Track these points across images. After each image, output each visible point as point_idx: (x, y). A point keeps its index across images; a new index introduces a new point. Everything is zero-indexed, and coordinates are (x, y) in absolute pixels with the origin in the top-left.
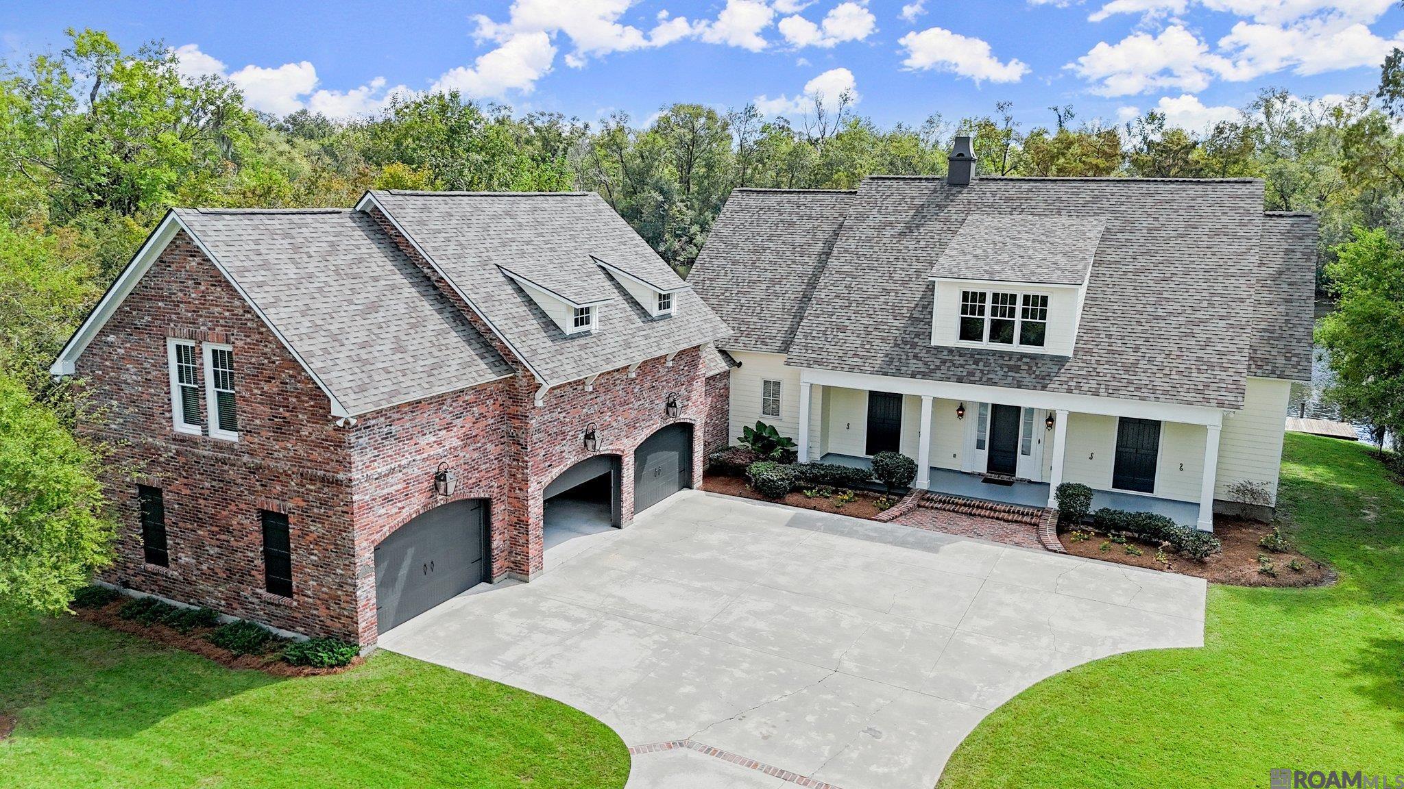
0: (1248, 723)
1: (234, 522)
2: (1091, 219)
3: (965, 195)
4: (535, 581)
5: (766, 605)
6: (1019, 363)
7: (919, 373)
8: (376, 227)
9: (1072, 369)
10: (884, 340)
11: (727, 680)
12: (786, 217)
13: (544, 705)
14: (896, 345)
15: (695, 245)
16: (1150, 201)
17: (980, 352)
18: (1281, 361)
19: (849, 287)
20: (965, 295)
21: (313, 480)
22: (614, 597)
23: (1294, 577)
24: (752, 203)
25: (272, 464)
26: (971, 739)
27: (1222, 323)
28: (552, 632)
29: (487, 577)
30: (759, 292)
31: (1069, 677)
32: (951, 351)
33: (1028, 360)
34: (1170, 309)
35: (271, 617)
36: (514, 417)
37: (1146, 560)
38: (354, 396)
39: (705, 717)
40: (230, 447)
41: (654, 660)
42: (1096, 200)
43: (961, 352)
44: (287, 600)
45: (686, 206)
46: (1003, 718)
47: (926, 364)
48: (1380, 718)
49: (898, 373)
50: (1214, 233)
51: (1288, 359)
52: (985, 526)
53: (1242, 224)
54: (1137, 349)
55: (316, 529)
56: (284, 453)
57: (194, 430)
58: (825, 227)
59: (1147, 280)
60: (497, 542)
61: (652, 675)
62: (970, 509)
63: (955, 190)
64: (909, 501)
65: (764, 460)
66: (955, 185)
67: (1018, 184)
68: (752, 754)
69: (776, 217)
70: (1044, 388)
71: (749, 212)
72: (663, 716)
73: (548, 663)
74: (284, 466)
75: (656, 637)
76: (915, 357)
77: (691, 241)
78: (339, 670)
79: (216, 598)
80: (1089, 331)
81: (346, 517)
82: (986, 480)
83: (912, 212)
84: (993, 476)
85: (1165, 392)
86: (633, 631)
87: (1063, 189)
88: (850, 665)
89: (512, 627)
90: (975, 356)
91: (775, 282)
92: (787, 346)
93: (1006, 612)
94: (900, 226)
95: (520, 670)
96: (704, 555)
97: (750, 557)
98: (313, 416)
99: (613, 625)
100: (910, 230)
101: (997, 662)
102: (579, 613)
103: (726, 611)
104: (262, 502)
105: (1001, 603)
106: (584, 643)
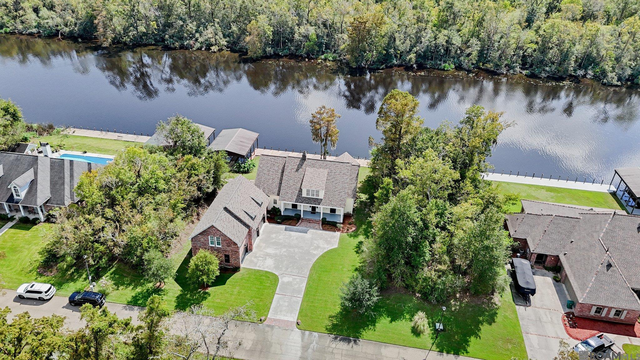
1: (220, 256)
2: (326, 170)
3: (305, 162)
4: (253, 250)
5: (285, 250)
7: (301, 202)
9: (323, 201)
10: (295, 195)
11: (284, 264)
13: (267, 272)
14: (297, 196)
16: (335, 166)
19: (287, 183)
20: (307, 189)
21: (233, 251)
22: (265, 252)
24: (265, 158)
26: (312, 267)
27: (344, 193)
28: (260, 260)
29: (247, 252)
30: (270, 181)
31: (322, 256)
32: (305, 198)
33: (317, 200)
34: (337, 190)
35: (226, 265)
37: (333, 230)
39: (284, 270)
40: (220, 248)
41: (275, 262)
42: (327, 165)
43: (307, 198)
44: (229, 263)
46: (315, 263)
47: (302, 200)
49: (297, 202)
50: (344, 174)
52: (312, 225)
55: (234, 256)
57: (214, 246)
58: (281, 166)
59: (334, 183)
61: (276, 265)
62: (309, 221)
63: (303, 161)
64: (300, 221)
65: (276, 216)
67: (314, 160)
68: (290, 274)
69: (271, 163)
70: (320, 205)
72: (279, 270)
73: (263, 265)
74: (228, 250)
75: (274, 258)
76: (300, 199)
78: (240, 271)
80: (326, 194)
82: (312, 213)
83: (296, 166)
85: (335, 205)
86: (270, 258)
87: (321, 162)
88: (298, 258)
89: (255, 260)
90: (309, 199)
91: (273, 179)
92: (278, 195)
93: (315, 245)
94: (295, 170)
95: (260, 267)
96: (274, 240)
97: (280, 240)
98: (234, 245)
99: (267, 257)
100: (297, 170)
101: (314, 254)
102: (262, 256)
103: (281, 252)
104: (225, 253)
105: (314, 243)
106: (266, 261)
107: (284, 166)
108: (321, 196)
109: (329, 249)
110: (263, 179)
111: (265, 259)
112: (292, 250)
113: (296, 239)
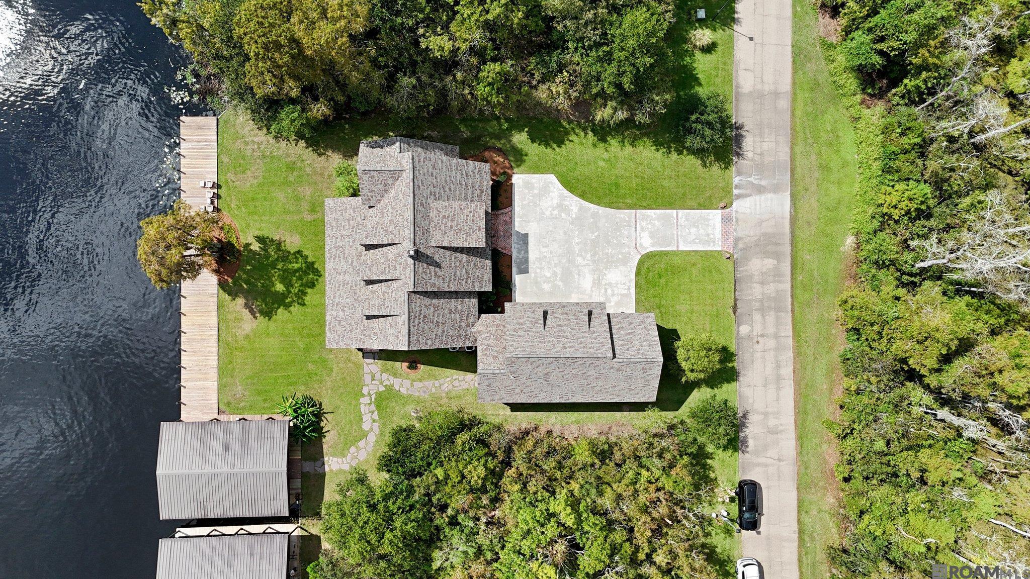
5: (579, 259)
10: (480, 262)
11: (613, 252)
12: (421, 321)
16: (422, 187)
19: (463, 280)
24: (414, 338)
28: (613, 291)
30: (455, 316)
39: (627, 249)
41: (614, 267)
42: (422, 204)
50: (434, 168)
52: (501, 228)
58: (425, 302)
61: (619, 264)
63: (420, 254)
67: (416, 232)
72: (630, 256)
73: (624, 284)
75: (605, 271)
83: (430, 267)
88: (596, 234)
93: (556, 212)
94: (437, 269)
97: (554, 273)
99: (604, 282)
100: (438, 265)
102: (603, 291)
103: (586, 265)
105: (552, 214)
106: (613, 282)
109: (561, 187)
110: (453, 333)
111: (610, 284)
112: (577, 249)
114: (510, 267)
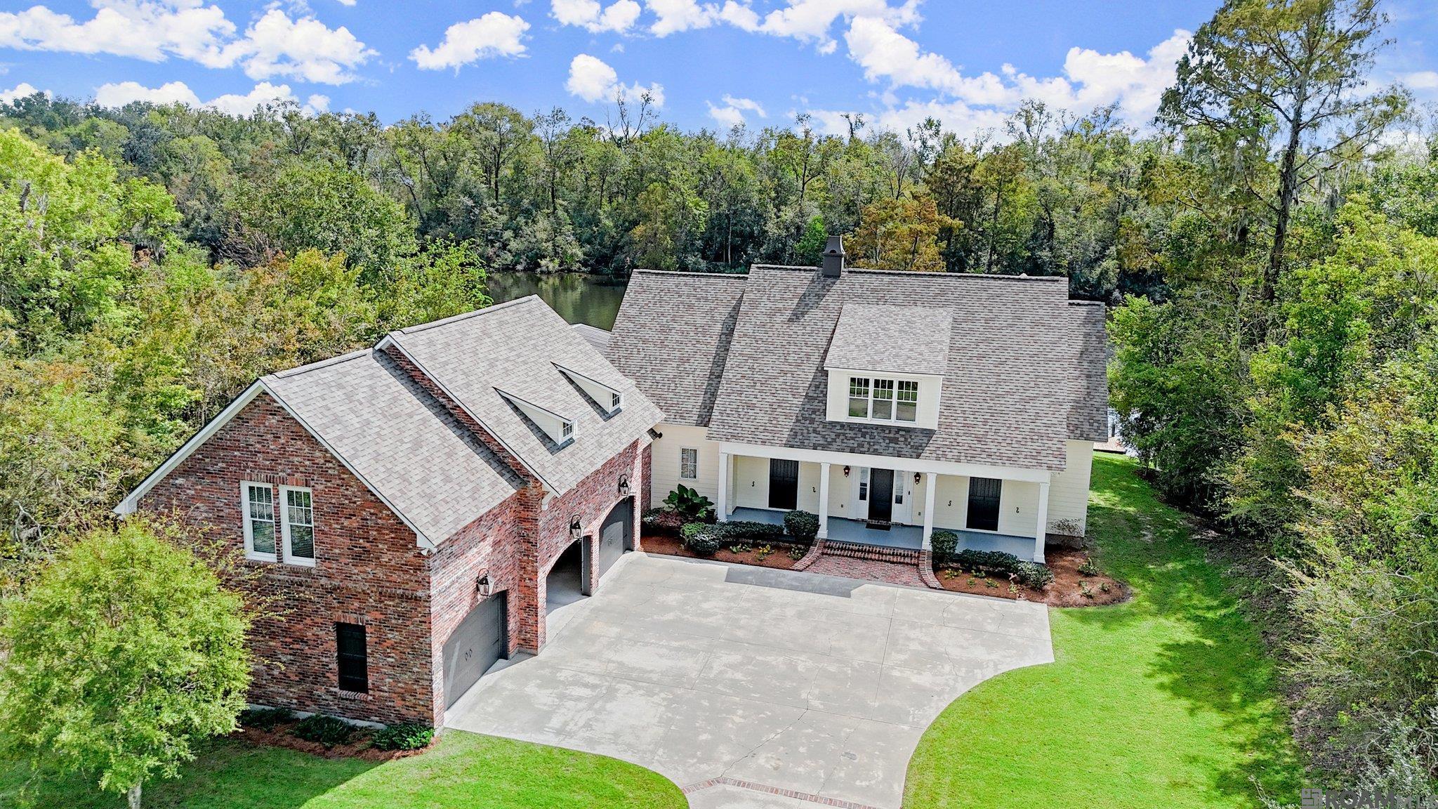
0: (1093, 719)
1: (309, 634)
2: (941, 310)
3: (838, 286)
4: (543, 654)
5: (736, 658)
6: (897, 436)
7: (819, 445)
8: (393, 364)
9: (937, 440)
10: (787, 416)
11: (730, 725)
12: (684, 298)
13: (604, 763)
14: (798, 421)
15: (509, 251)
16: (984, 295)
17: (865, 426)
18: (1086, 427)
19: (751, 368)
20: (853, 380)
21: (391, 597)
22: (614, 662)
23: (1105, 597)
24: (652, 284)
25: (350, 585)
26: (917, 753)
27: (1046, 401)
28: (579, 699)
29: (503, 654)
30: (670, 370)
31: (971, 696)
32: (842, 425)
33: (904, 433)
34: (1007, 389)
35: (345, 710)
36: (525, 520)
37: (1002, 591)
38: (431, 528)
39: (727, 758)
40: (308, 572)
41: (670, 715)
42: (943, 292)
43: (851, 426)
44: (361, 696)
45: (497, 210)
46: (935, 734)
47: (824, 437)
48: (1175, 706)
49: (802, 446)
50: (1035, 324)
51: (1091, 425)
52: (877, 568)
53: (1054, 317)
54: (985, 422)
55: (393, 637)
56: (361, 576)
57: (270, 558)
58: (721, 309)
59: (988, 364)
60: (512, 625)
61: (673, 728)
62: (862, 554)
63: (829, 281)
64: (815, 551)
65: (692, 522)
66: (829, 277)
67: (880, 277)
68: (770, 782)
69: (676, 300)
70: (918, 457)
71: (651, 293)
72: (695, 760)
73: (588, 726)
74: (360, 587)
75: (663, 695)
76: (815, 431)
77: (504, 246)
78: (424, 750)
79: (288, 698)
80: (948, 407)
81: (424, 626)
82: (869, 526)
83: (796, 301)
84: (874, 522)
85: (1009, 459)
86: (642, 692)
87: (916, 283)
88: (816, 703)
89: (544, 698)
90: (863, 430)
91: (684, 361)
92: (704, 421)
93: (914, 646)
94: (788, 314)
95: (570, 735)
96: (670, 616)
97: (707, 614)
98: (393, 546)
99: (624, 687)
100: (796, 316)
101: (919, 689)
102: (592, 680)
103: (707, 666)
104: (339, 616)
105: (908, 639)
106: (609, 706)
107: (736, 309)
108: (927, 415)
109: (1004, 668)
111: (611, 694)
112: (775, 660)
113: (800, 615)
114: (760, 563)
